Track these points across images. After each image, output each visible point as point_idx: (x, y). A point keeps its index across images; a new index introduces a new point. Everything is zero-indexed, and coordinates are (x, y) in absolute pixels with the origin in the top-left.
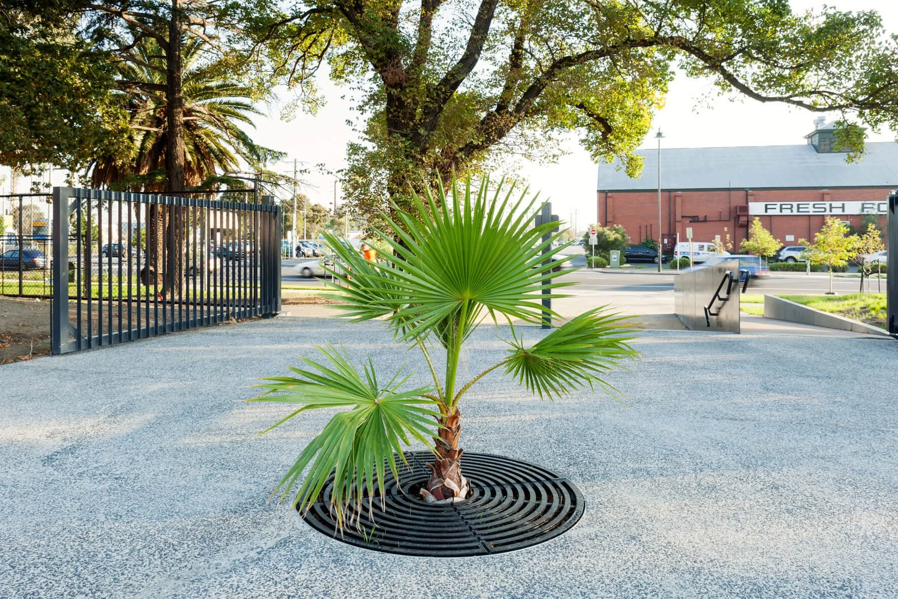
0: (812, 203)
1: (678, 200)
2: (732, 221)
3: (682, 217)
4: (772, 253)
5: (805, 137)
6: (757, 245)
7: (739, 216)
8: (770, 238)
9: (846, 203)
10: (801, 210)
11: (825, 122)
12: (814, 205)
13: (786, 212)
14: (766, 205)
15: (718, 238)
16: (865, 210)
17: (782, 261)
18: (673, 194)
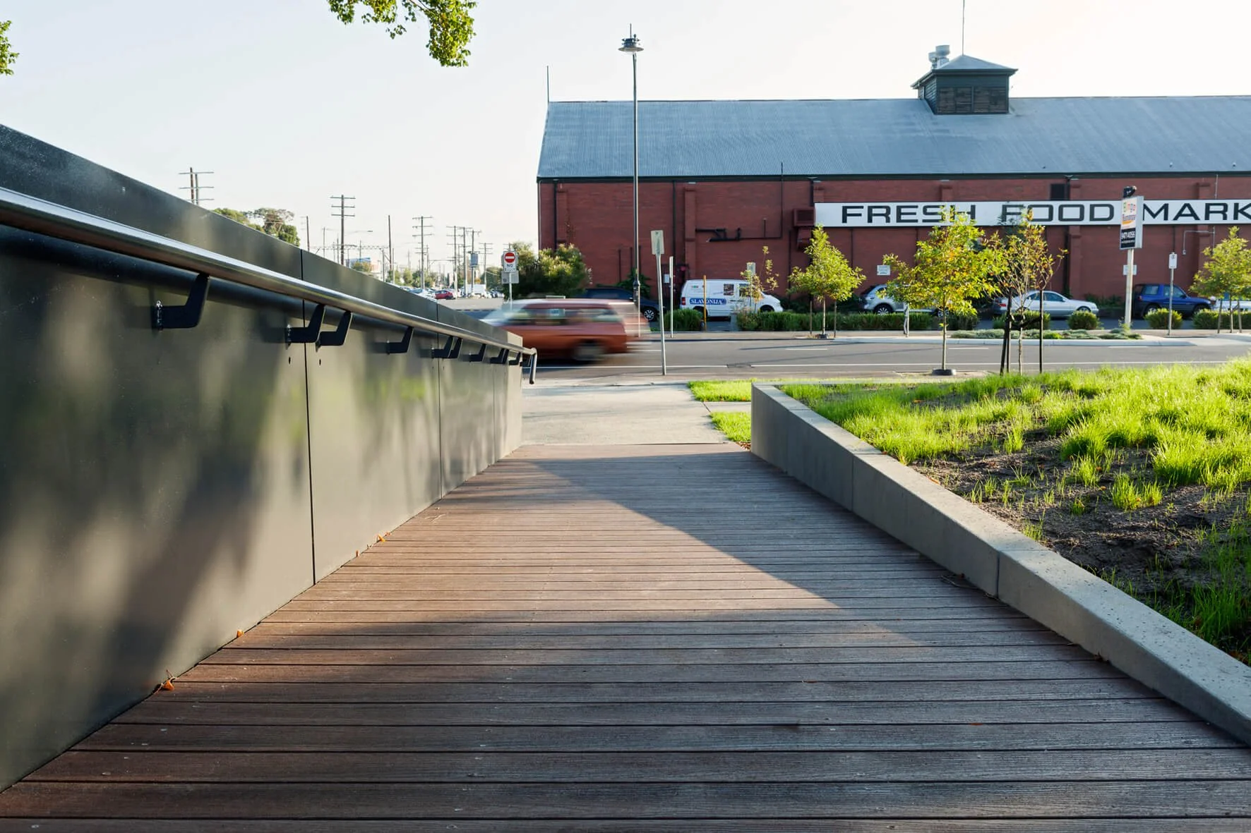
0: (921, 205)
1: (689, 197)
2: (786, 236)
3: (697, 231)
4: (844, 294)
5: (916, 86)
6: (817, 279)
7: (797, 229)
8: (844, 266)
9: (979, 205)
10: (903, 217)
11: (948, 57)
12: (925, 208)
13: (879, 222)
14: (845, 209)
15: (751, 268)
16: (1009, 217)
17: (866, 311)
18: (679, 186)
